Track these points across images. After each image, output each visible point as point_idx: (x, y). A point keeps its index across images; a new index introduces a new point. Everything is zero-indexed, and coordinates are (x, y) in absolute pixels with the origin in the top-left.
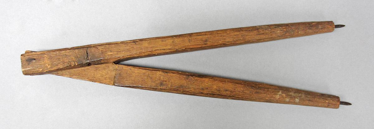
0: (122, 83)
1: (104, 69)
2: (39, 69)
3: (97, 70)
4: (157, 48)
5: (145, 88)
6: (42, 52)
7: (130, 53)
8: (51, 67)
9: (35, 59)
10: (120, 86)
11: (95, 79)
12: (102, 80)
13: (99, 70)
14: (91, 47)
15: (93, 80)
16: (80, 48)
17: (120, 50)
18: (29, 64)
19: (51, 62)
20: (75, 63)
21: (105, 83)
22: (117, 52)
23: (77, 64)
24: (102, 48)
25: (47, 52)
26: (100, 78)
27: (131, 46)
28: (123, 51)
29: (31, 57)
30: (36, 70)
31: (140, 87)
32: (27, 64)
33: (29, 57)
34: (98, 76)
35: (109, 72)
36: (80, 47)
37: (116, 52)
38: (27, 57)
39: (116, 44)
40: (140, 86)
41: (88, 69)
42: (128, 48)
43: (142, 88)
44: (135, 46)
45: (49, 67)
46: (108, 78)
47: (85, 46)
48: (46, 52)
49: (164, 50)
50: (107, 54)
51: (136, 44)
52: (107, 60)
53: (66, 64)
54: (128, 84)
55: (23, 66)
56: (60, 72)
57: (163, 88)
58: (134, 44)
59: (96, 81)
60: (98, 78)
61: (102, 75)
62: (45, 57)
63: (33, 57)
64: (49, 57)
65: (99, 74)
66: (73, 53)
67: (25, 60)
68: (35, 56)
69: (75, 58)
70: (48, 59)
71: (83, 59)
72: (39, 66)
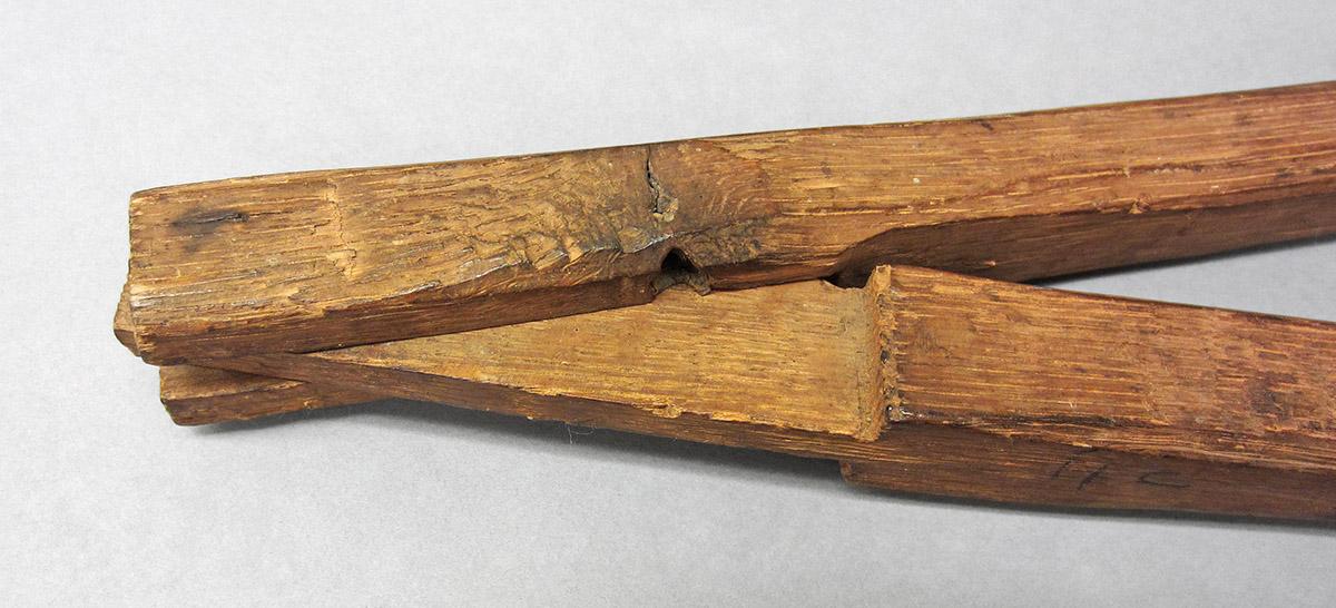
1: (770, 320)
2: (271, 284)
3: (709, 327)
4: (1148, 161)
8: (368, 279)
9: (241, 216)
12: (764, 399)
13: (729, 327)
15: (691, 395)
17: (888, 168)
18: (190, 250)
19: (372, 236)
20: (561, 246)
23: (575, 254)
24: (763, 151)
26: (745, 380)
29: (217, 203)
32: (176, 252)
33: (193, 201)
34: (727, 366)
35: (808, 339)
37: (863, 175)
41: (638, 321)
45: (351, 273)
50: (802, 185)
51: (992, 129)
53: (487, 250)
55: (137, 266)
59: (717, 407)
60: (731, 384)
61: (757, 362)
62: (326, 202)
63: (230, 203)
64: (354, 206)
65: (735, 357)
66: (543, 178)
67: (166, 220)
68: (243, 200)
69: (561, 208)
70: (351, 216)
71: (626, 221)
72: (272, 261)
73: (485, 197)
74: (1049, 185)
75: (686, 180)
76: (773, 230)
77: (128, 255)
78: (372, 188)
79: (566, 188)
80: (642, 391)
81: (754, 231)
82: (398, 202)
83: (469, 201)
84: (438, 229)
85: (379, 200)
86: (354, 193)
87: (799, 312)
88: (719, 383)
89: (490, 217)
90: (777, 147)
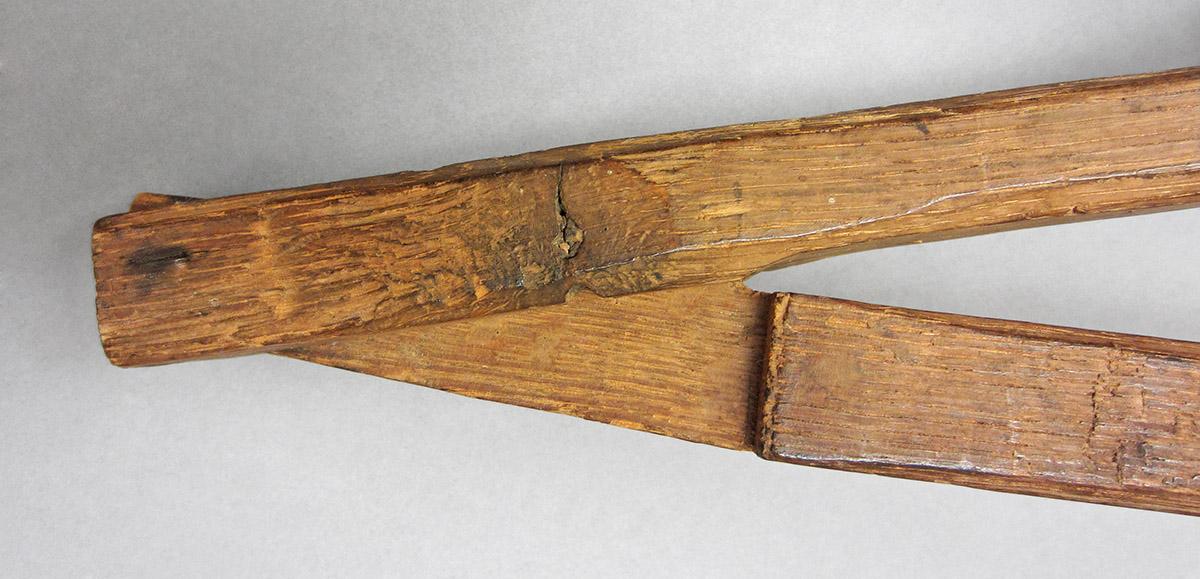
0: (826, 437)
1: (676, 326)
2: (214, 323)
3: (618, 332)
5: (1000, 483)
6: (236, 204)
7: (884, 208)
8: (298, 315)
9: (185, 255)
10: (807, 463)
11: (601, 396)
12: (660, 409)
13: (637, 332)
14: (588, 161)
15: (593, 403)
16: (507, 172)
17: (805, 186)
18: (144, 291)
19: (299, 273)
20: (468, 281)
21: (682, 434)
22: (788, 194)
23: (482, 292)
24: (672, 172)
25: (269, 203)
26: (644, 389)
27: (893, 151)
28: (827, 191)
29: (163, 239)
30: (194, 335)
31: (968, 472)
32: (132, 291)
33: (143, 234)
34: (628, 374)
35: (710, 347)
36: (504, 165)
37: (777, 194)
38: (134, 235)
39: (777, 134)
40: (970, 466)
41: (554, 324)
42: (867, 165)
43: (976, 479)
44: (920, 154)
45: (281, 311)
46: (707, 393)
47: (540, 159)
48: (263, 199)
49: (1149, 176)
50: (709, 212)
51: (927, 132)
52: (709, 260)
53: (401, 288)
54: (872, 450)
55: (105, 308)
56: (358, 346)
57: (1148, 484)
58: (916, 132)
59: (616, 416)
60: (631, 393)
61: (658, 371)
62: (257, 238)
63: (175, 239)
64: (283, 240)
65: (638, 364)
66: (455, 207)
67: (122, 258)
68: (187, 235)
69: (469, 243)
70: (281, 251)
71: (530, 256)
72: (213, 302)
73: (400, 231)
74: (976, 202)
75: (593, 209)
76: (673, 263)
77: (95, 294)
78: (300, 221)
79: (476, 218)
80: (550, 398)
81: (655, 265)
82: (322, 236)
83: (385, 234)
84: (356, 266)
85: (304, 235)
86: (283, 226)
87: (706, 318)
88: (620, 391)
89: (405, 253)
90: (690, 165)
